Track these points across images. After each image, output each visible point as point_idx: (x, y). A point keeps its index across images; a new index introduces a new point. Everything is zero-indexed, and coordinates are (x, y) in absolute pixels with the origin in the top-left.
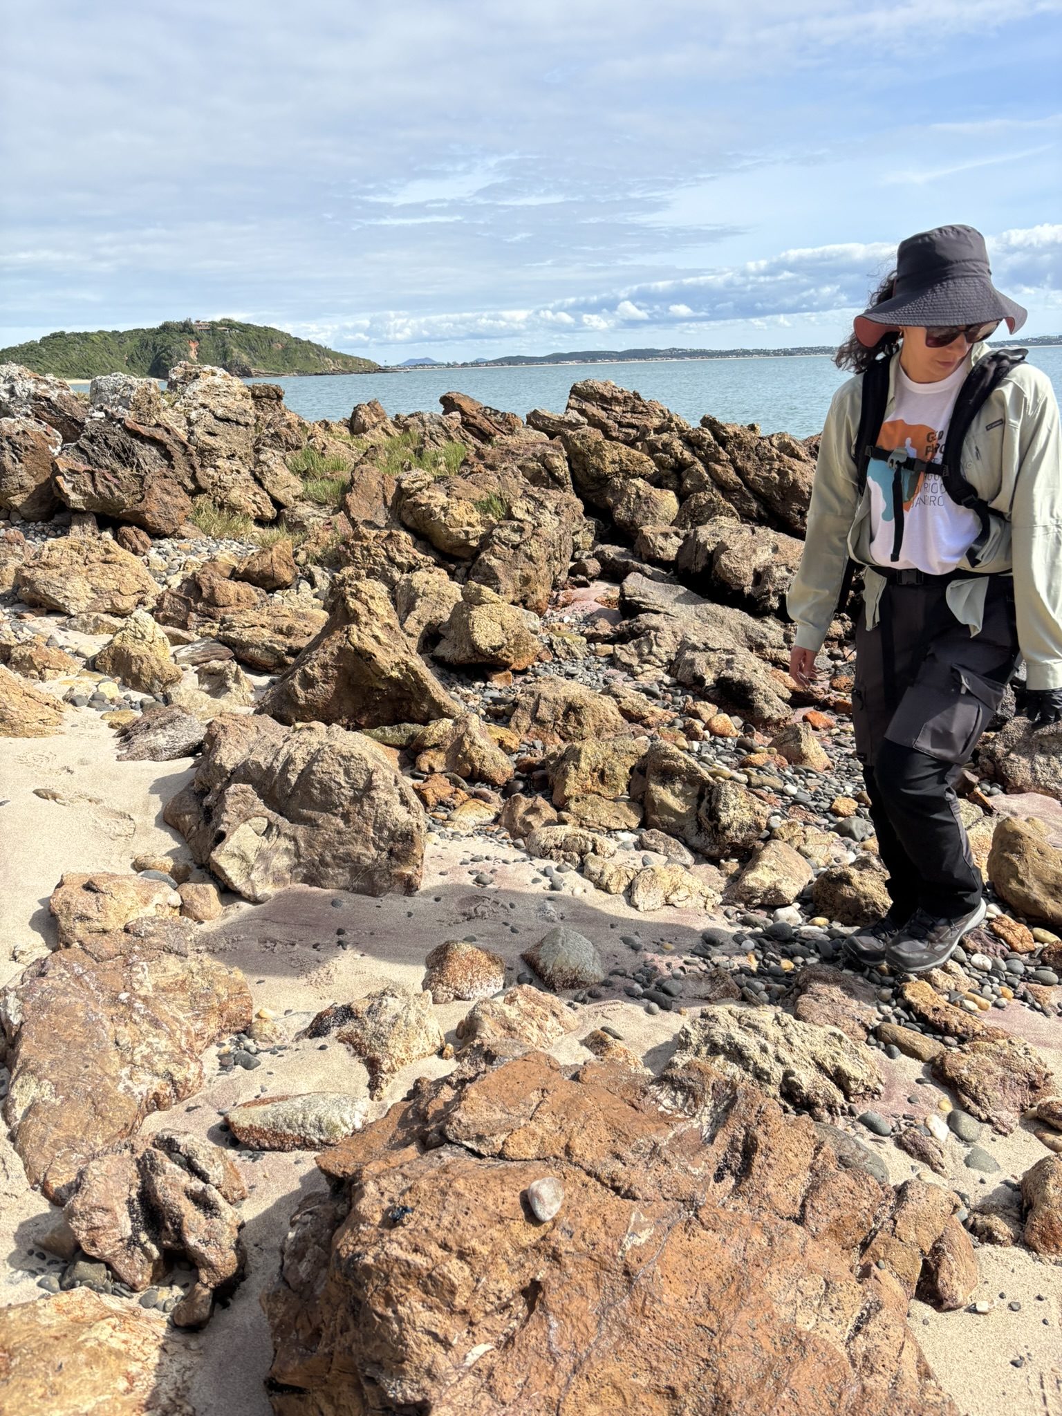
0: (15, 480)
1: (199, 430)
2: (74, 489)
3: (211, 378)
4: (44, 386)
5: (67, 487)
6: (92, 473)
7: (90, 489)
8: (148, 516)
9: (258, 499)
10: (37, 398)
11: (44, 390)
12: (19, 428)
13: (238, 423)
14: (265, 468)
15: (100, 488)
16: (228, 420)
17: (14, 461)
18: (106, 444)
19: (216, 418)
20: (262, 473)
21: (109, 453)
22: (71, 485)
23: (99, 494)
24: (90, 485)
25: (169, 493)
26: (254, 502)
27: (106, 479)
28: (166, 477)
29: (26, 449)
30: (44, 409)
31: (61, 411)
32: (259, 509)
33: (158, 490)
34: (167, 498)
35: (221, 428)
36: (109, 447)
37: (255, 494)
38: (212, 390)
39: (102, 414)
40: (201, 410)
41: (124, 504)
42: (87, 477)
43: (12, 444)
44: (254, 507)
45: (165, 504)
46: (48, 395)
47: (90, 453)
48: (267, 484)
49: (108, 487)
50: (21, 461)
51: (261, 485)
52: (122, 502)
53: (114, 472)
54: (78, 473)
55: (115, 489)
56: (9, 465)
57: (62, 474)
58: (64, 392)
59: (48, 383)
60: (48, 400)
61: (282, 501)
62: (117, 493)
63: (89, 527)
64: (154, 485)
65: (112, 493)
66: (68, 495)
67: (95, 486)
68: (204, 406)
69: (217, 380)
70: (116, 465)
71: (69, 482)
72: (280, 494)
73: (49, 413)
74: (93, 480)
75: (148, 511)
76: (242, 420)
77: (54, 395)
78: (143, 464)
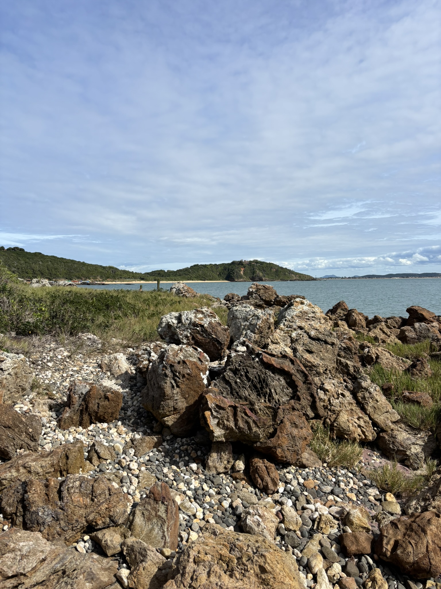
0: (171, 403)
1: (300, 348)
2: (218, 424)
3: (300, 306)
4: (200, 316)
5: (212, 423)
6: (235, 408)
7: (232, 424)
8: (279, 451)
9: (362, 423)
10: (195, 325)
11: (201, 319)
12: (181, 356)
13: (326, 342)
14: (367, 395)
15: (241, 424)
16: (318, 339)
17: (173, 387)
18: (247, 376)
19: (310, 337)
20: (364, 398)
21: (248, 384)
22: (216, 421)
23: (239, 428)
24: (232, 419)
25: (296, 426)
26: (359, 426)
27: (246, 414)
28: (294, 409)
29: (184, 376)
30: (198, 332)
31: (209, 334)
32: (363, 432)
33: (288, 424)
34: (295, 432)
35: (315, 346)
36: (249, 379)
37: (359, 418)
38: (303, 315)
39: (244, 349)
40: (299, 331)
41: (259, 438)
42: (230, 411)
43: (173, 372)
44: (359, 430)
45: (294, 437)
46: (202, 323)
47: (233, 384)
48: (369, 409)
49: (247, 422)
50: (178, 386)
51: (363, 409)
52: (257, 437)
53: (252, 404)
54: (223, 409)
55: (252, 425)
56: (168, 390)
57: (210, 410)
58: (213, 320)
59: (203, 313)
60: (202, 326)
61: (383, 425)
62: (255, 429)
63: (225, 456)
64: (285, 420)
65: (250, 428)
66: (212, 432)
67: (236, 421)
68: (301, 328)
69: (305, 308)
70: (253, 397)
71: (215, 417)
72: (380, 419)
73: (202, 335)
74: (235, 415)
75: (280, 446)
76: (329, 340)
77: (206, 322)
78: (274, 394)
